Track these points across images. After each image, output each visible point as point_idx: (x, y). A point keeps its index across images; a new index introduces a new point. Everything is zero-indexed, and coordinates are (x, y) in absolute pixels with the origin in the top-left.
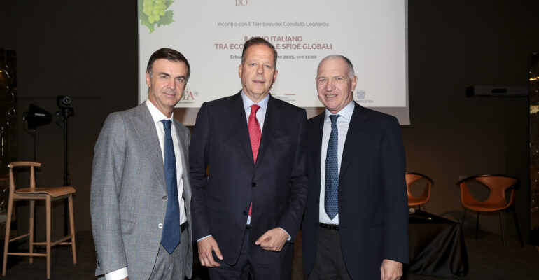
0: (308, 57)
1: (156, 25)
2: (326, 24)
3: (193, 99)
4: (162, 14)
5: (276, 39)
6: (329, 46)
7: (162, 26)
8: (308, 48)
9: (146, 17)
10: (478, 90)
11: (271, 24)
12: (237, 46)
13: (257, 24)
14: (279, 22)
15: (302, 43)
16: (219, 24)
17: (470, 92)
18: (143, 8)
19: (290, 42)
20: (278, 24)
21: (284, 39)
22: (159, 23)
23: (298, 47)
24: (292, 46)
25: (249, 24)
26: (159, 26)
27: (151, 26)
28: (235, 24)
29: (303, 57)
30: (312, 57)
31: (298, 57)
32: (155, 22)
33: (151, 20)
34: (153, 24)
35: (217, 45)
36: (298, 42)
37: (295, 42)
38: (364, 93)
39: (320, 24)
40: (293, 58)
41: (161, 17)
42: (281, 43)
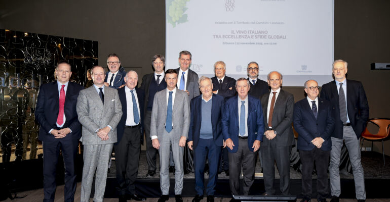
0: (271, 44)
1: (177, 23)
2: (282, 23)
3: (199, 69)
4: (181, 16)
5: (251, 32)
6: (284, 37)
7: (180, 24)
8: (271, 38)
9: (171, 18)
10: (378, 66)
11: (248, 23)
12: (227, 37)
13: (240, 23)
14: (253, 22)
15: (267, 35)
16: (216, 23)
17: (373, 66)
18: (169, 12)
19: (260, 34)
20: (252, 23)
21: (256, 32)
22: (179, 22)
23: (265, 37)
24: (261, 37)
25: (235, 23)
26: (178, 23)
27: (174, 24)
28: (226, 23)
29: (268, 44)
30: (274, 44)
31: (265, 44)
32: (176, 21)
33: (174, 20)
34: (175, 22)
35: (214, 35)
36: (265, 35)
37: (263, 34)
38: (306, 66)
39: (279, 23)
40: (261, 44)
41: (180, 18)
42: (254, 35)
